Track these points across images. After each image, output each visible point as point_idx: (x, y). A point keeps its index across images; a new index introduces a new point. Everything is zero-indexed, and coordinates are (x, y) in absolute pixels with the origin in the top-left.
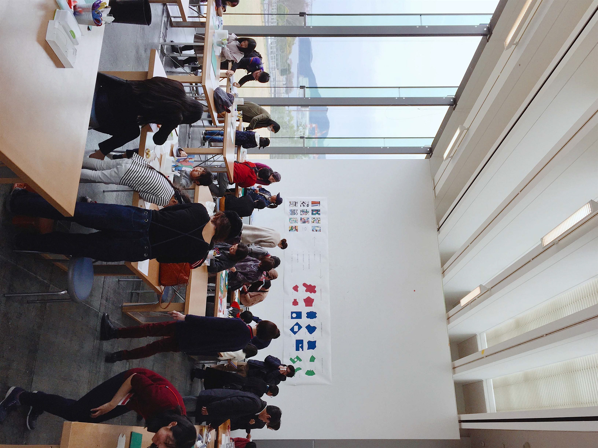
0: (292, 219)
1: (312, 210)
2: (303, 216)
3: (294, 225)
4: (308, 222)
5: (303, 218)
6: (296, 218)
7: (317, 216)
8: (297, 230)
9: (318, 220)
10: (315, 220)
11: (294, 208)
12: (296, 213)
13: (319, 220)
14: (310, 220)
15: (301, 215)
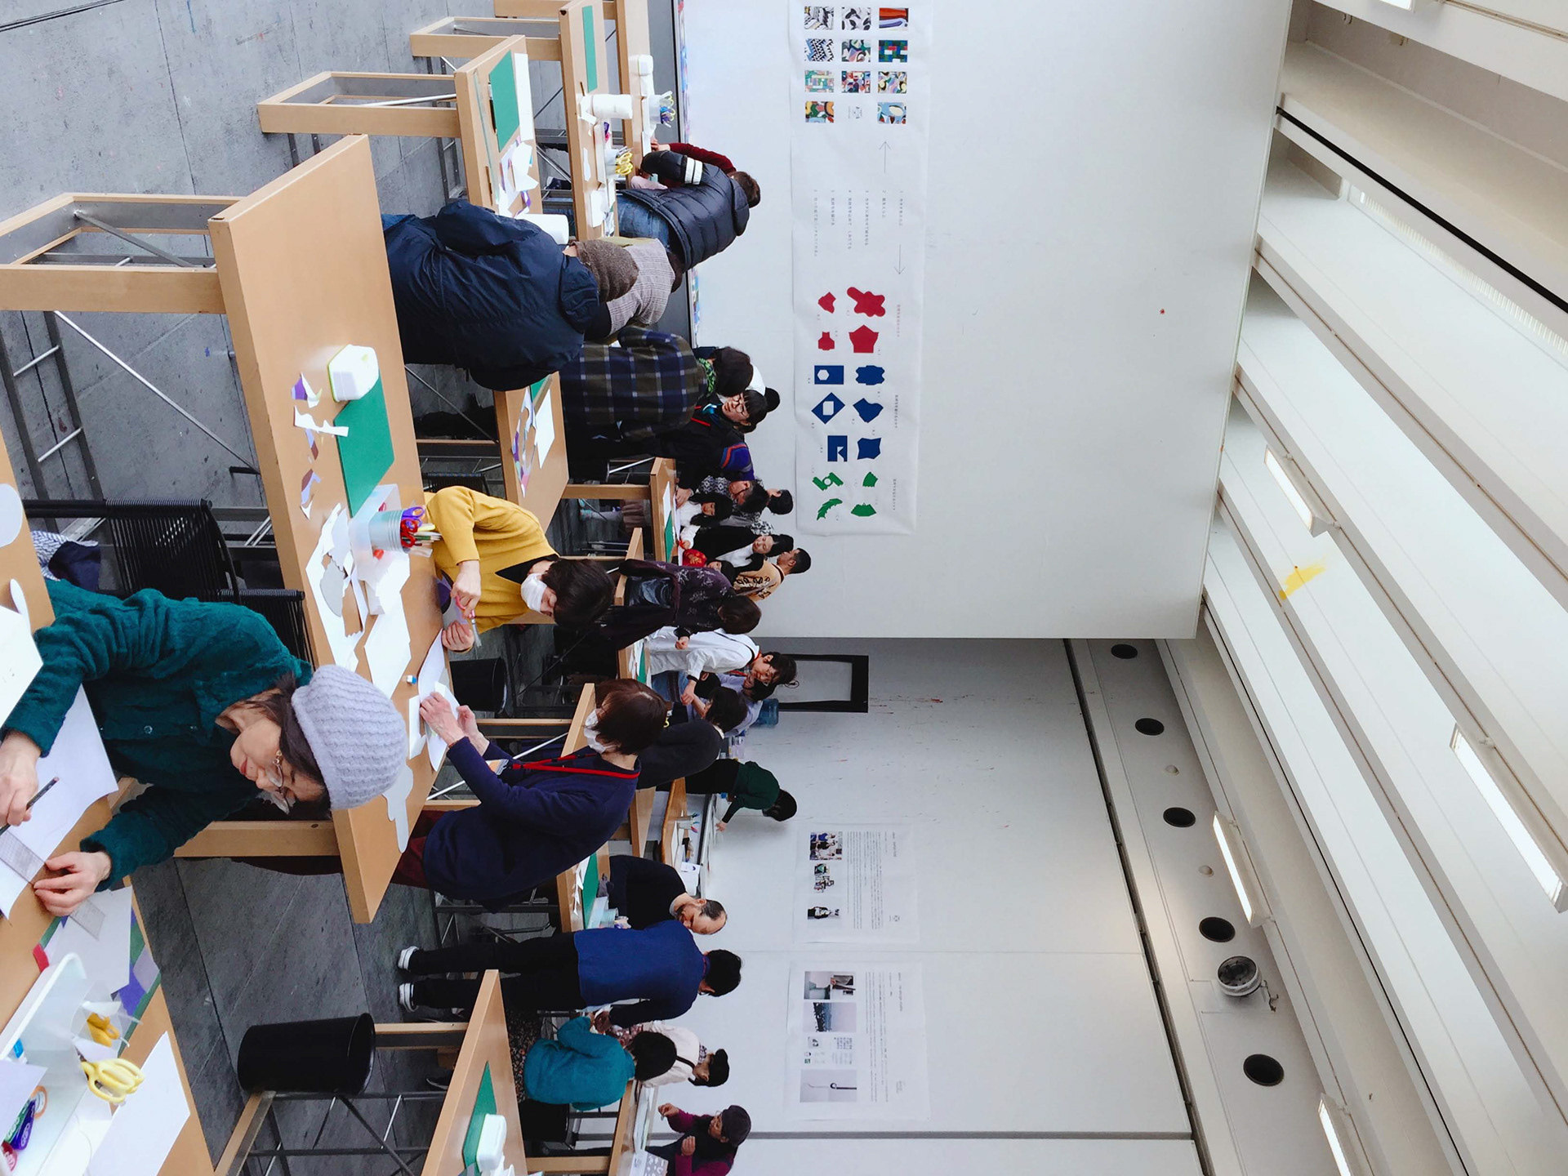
0: (813, 77)
1: (882, 44)
2: (851, 67)
3: (821, 97)
4: (866, 86)
5: (849, 71)
6: (828, 73)
7: (896, 65)
8: (830, 117)
9: (897, 81)
10: (888, 81)
11: (820, 33)
12: (828, 54)
13: (904, 79)
14: (875, 81)
15: (844, 60)
